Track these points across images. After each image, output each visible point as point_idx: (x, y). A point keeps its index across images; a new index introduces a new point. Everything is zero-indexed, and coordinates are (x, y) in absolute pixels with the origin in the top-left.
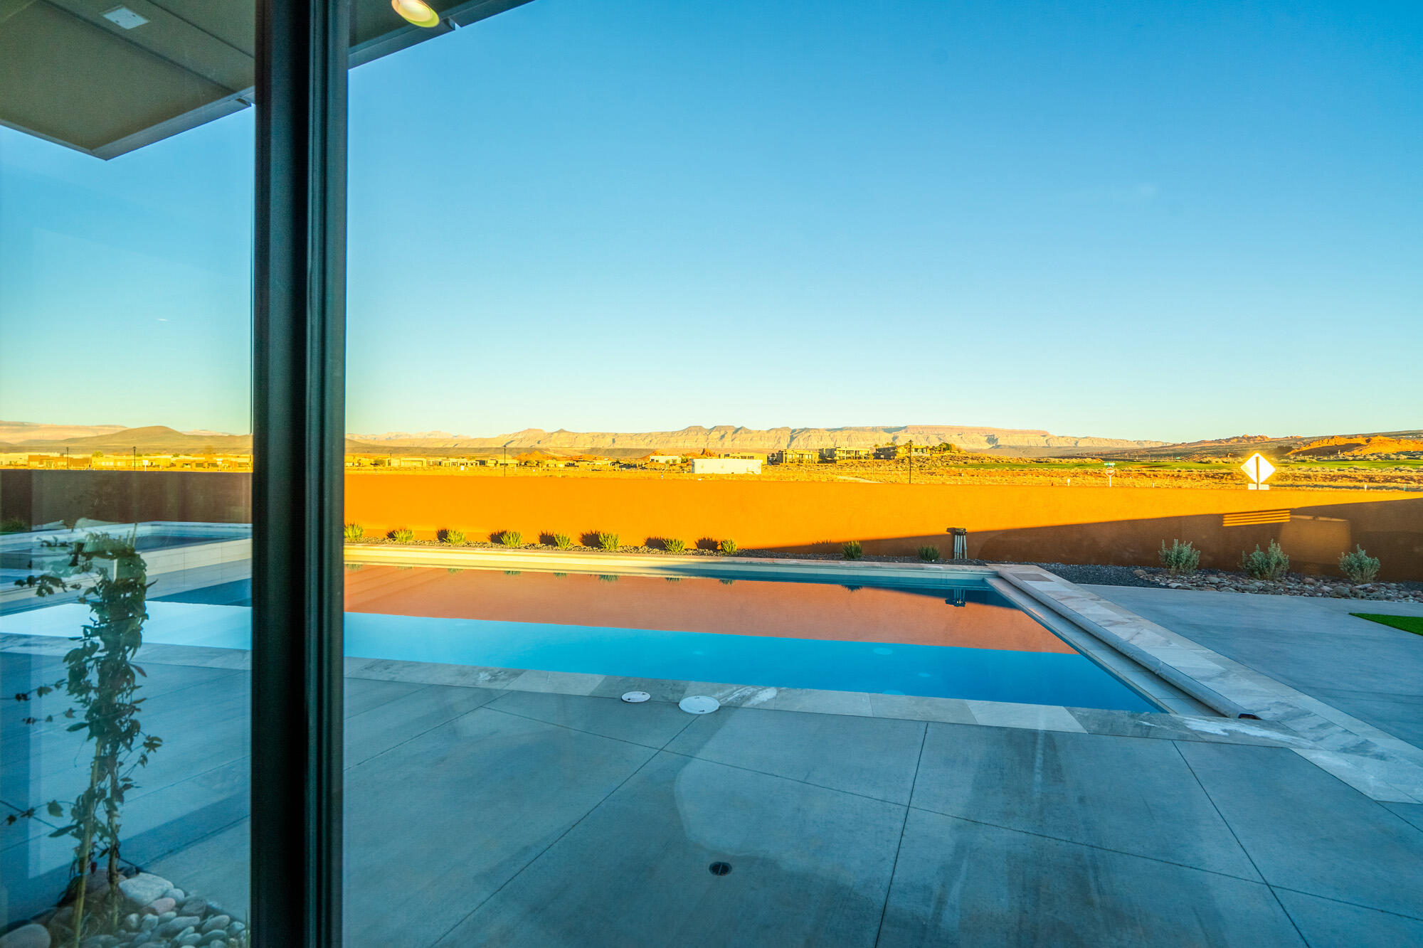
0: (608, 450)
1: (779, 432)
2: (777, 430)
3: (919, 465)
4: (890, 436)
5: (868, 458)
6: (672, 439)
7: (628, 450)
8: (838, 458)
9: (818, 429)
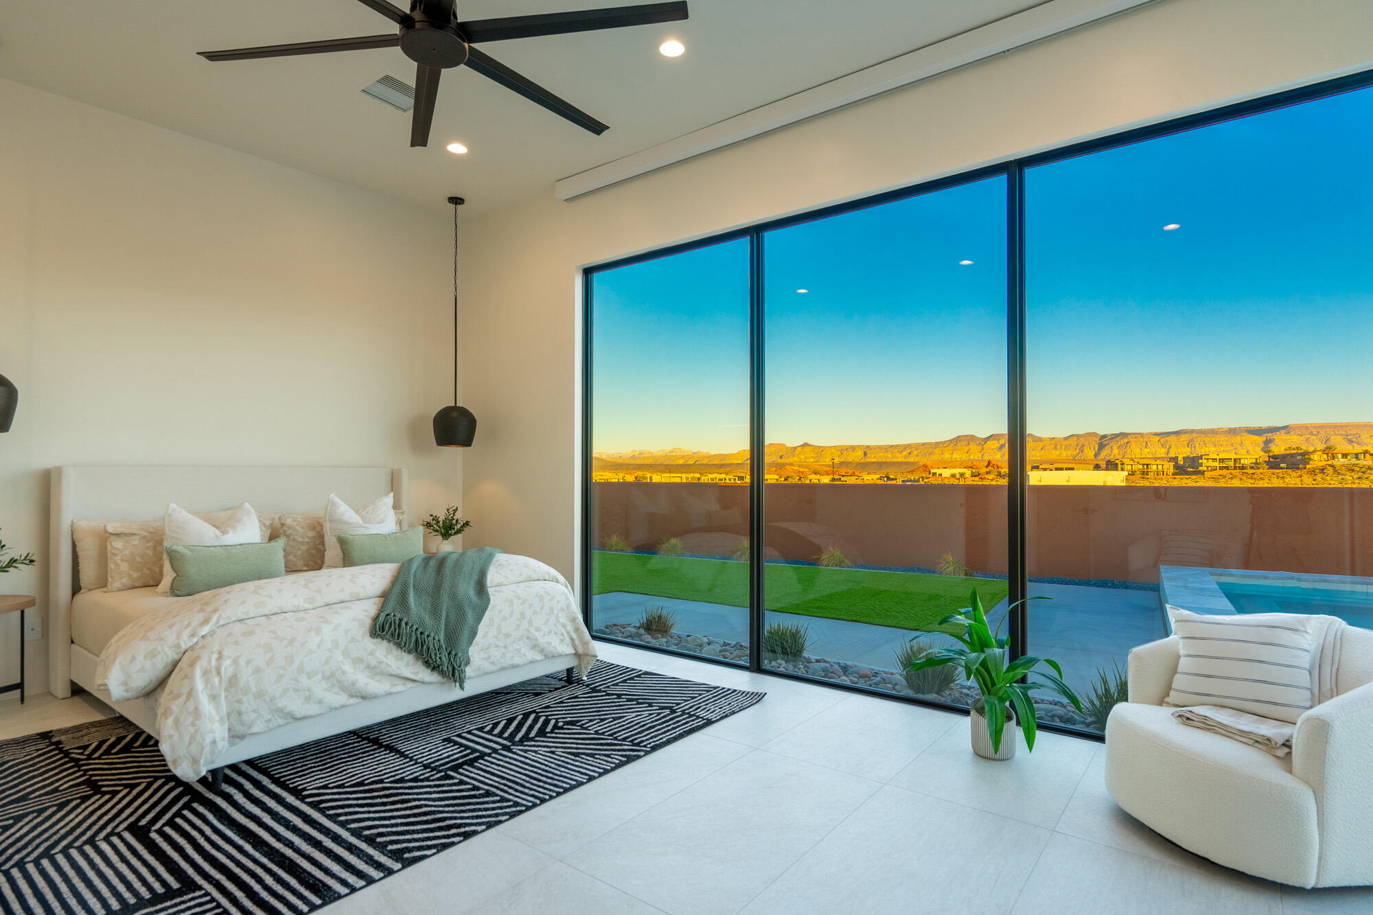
0: (860, 463)
1: (1082, 439)
2: (1078, 436)
3: (1355, 476)
4: (1260, 440)
5: (1258, 469)
6: (937, 451)
7: (885, 463)
8: (1205, 469)
9: (1141, 434)
